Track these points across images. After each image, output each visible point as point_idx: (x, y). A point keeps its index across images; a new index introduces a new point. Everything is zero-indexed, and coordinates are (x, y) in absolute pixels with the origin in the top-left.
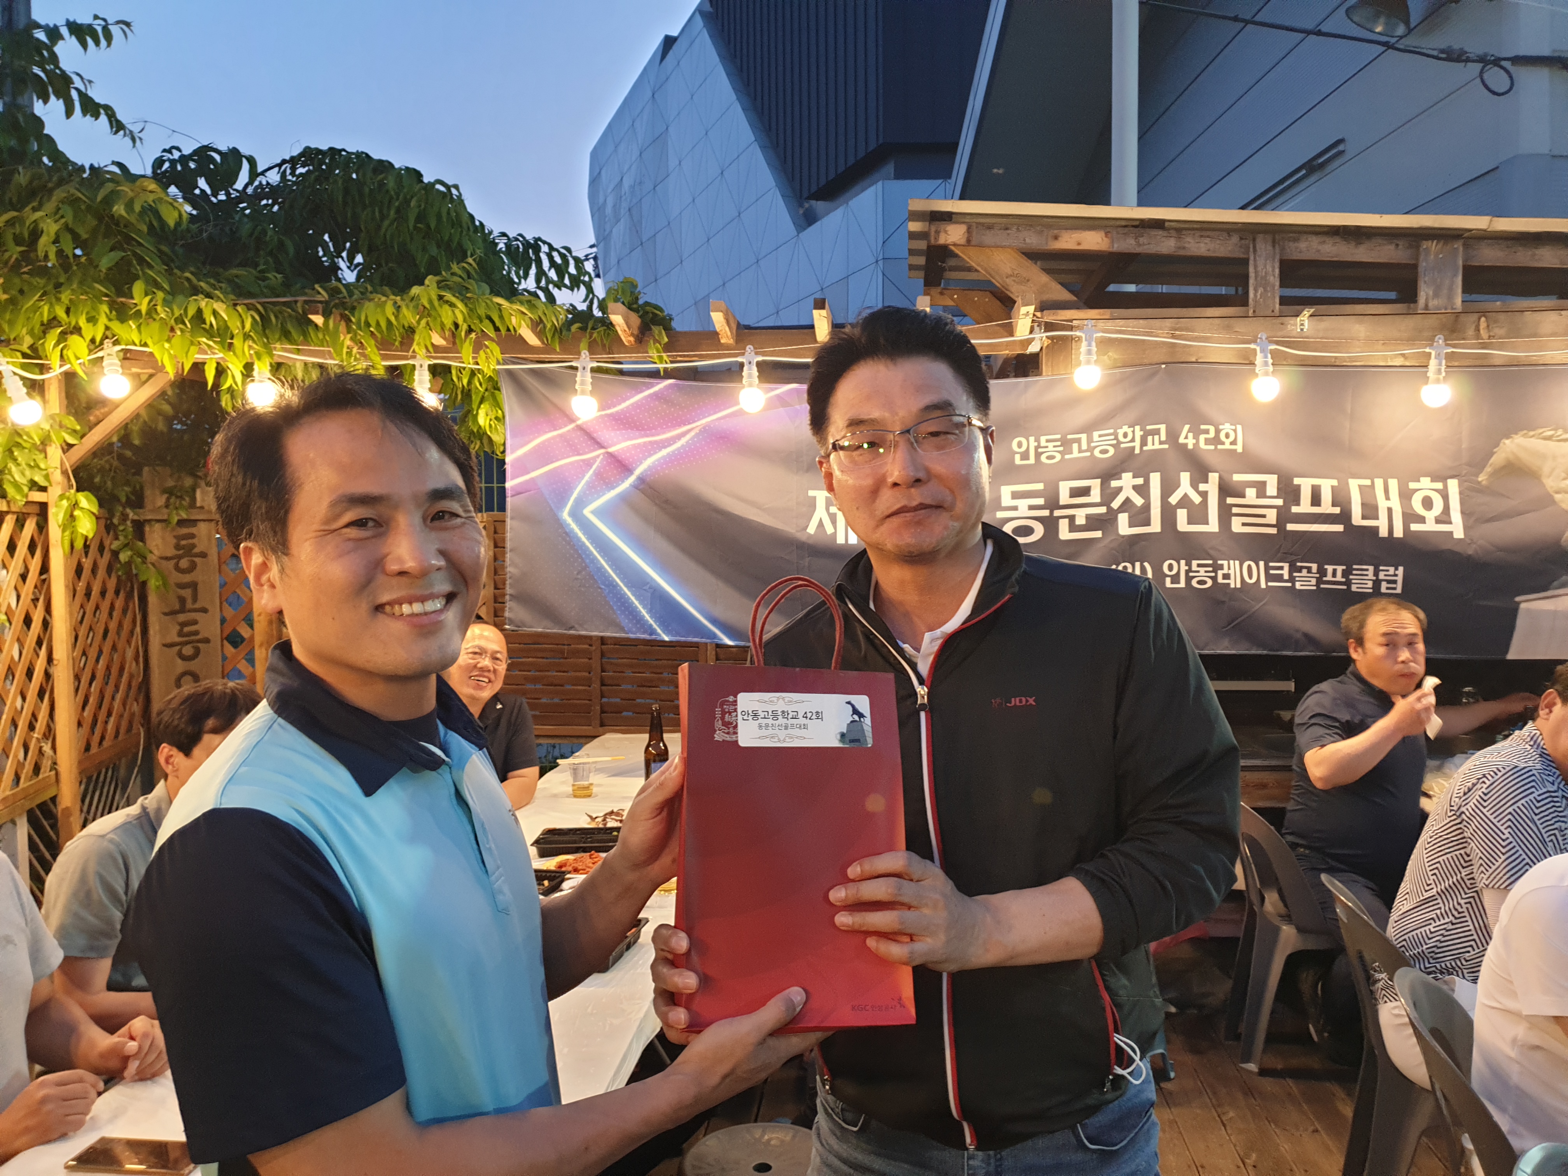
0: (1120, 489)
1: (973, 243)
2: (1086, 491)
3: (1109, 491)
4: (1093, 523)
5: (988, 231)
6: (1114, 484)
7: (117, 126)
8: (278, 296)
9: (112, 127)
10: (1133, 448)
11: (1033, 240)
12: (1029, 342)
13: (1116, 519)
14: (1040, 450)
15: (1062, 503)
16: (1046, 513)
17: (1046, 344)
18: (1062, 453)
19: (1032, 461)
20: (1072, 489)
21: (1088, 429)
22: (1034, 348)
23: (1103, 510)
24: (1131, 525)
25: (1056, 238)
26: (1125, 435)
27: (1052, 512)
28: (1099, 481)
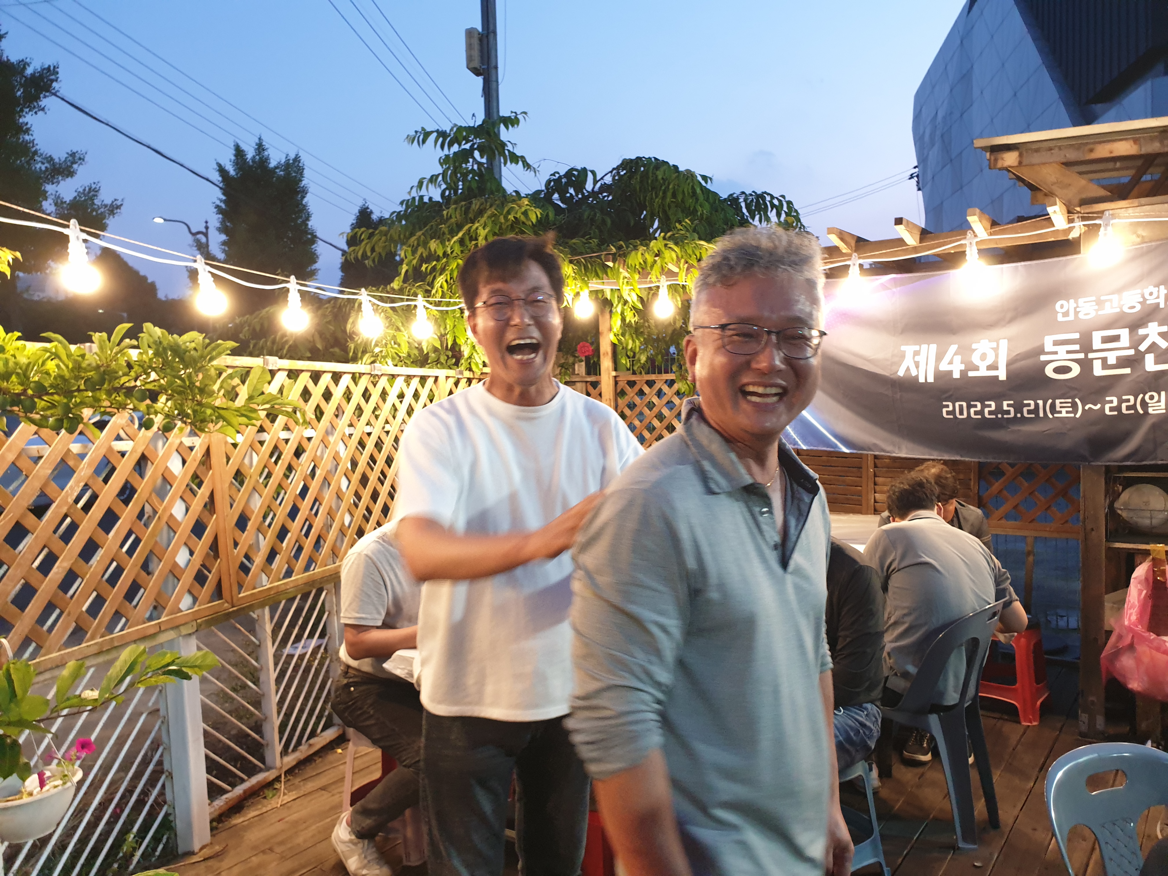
0: (1146, 336)
1: (1024, 163)
2: (1116, 338)
3: (1136, 338)
4: (1123, 362)
5: (1035, 154)
6: (1141, 332)
7: (527, 166)
8: (594, 253)
9: (524, 167)
10: (1158, 304)
11: (1072, 155)
12: (1071, 229)
13: (1143, 358)
14: (1078, 309)
15: (1094, 348)
16: (1081, 356)
17: (1083, 231)
18: (1097, 311)
19: (1071, 317)
20: (1102, 337)
21: (1119, 291)
22: (1073, 235)
23: (1132, 352)
24: (1156, 363)
25: (1091, 150)
26: (1151, 294)
27: (1086, 355)
28: (1127, 330)
